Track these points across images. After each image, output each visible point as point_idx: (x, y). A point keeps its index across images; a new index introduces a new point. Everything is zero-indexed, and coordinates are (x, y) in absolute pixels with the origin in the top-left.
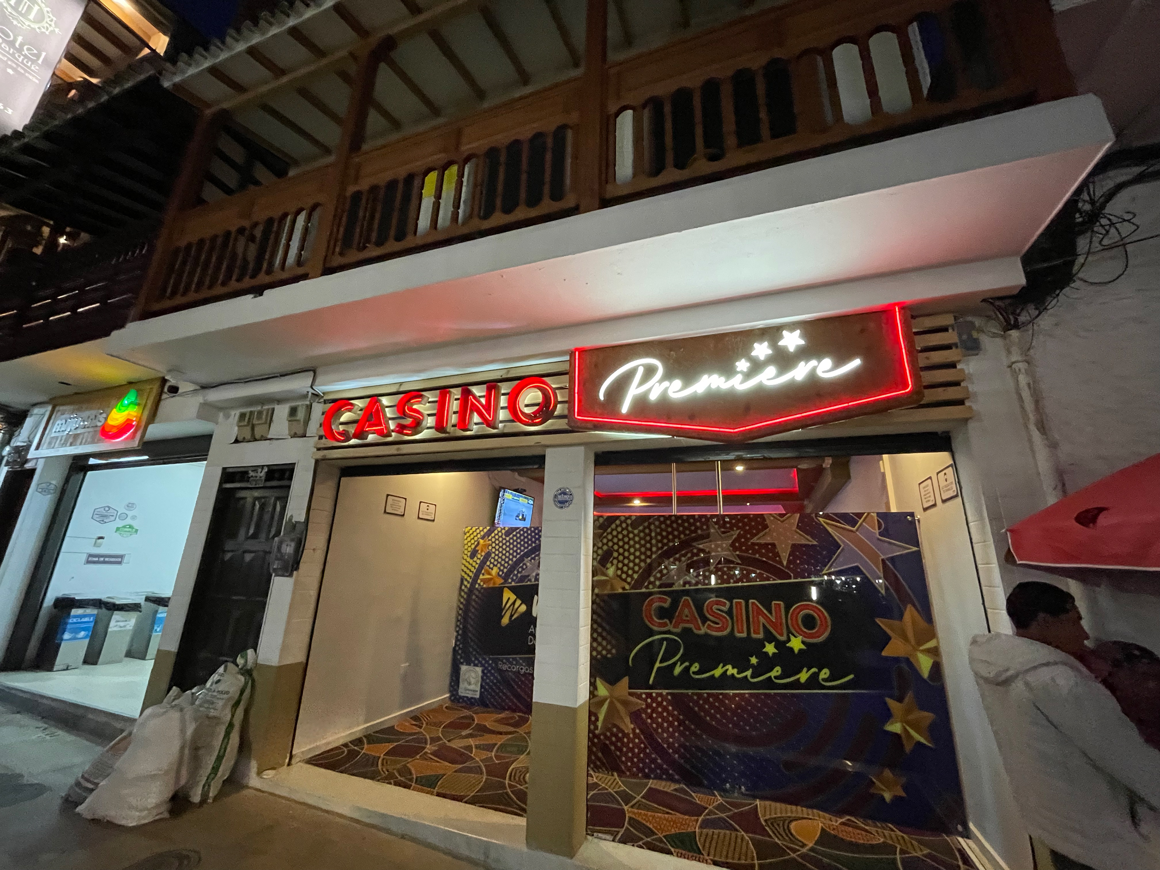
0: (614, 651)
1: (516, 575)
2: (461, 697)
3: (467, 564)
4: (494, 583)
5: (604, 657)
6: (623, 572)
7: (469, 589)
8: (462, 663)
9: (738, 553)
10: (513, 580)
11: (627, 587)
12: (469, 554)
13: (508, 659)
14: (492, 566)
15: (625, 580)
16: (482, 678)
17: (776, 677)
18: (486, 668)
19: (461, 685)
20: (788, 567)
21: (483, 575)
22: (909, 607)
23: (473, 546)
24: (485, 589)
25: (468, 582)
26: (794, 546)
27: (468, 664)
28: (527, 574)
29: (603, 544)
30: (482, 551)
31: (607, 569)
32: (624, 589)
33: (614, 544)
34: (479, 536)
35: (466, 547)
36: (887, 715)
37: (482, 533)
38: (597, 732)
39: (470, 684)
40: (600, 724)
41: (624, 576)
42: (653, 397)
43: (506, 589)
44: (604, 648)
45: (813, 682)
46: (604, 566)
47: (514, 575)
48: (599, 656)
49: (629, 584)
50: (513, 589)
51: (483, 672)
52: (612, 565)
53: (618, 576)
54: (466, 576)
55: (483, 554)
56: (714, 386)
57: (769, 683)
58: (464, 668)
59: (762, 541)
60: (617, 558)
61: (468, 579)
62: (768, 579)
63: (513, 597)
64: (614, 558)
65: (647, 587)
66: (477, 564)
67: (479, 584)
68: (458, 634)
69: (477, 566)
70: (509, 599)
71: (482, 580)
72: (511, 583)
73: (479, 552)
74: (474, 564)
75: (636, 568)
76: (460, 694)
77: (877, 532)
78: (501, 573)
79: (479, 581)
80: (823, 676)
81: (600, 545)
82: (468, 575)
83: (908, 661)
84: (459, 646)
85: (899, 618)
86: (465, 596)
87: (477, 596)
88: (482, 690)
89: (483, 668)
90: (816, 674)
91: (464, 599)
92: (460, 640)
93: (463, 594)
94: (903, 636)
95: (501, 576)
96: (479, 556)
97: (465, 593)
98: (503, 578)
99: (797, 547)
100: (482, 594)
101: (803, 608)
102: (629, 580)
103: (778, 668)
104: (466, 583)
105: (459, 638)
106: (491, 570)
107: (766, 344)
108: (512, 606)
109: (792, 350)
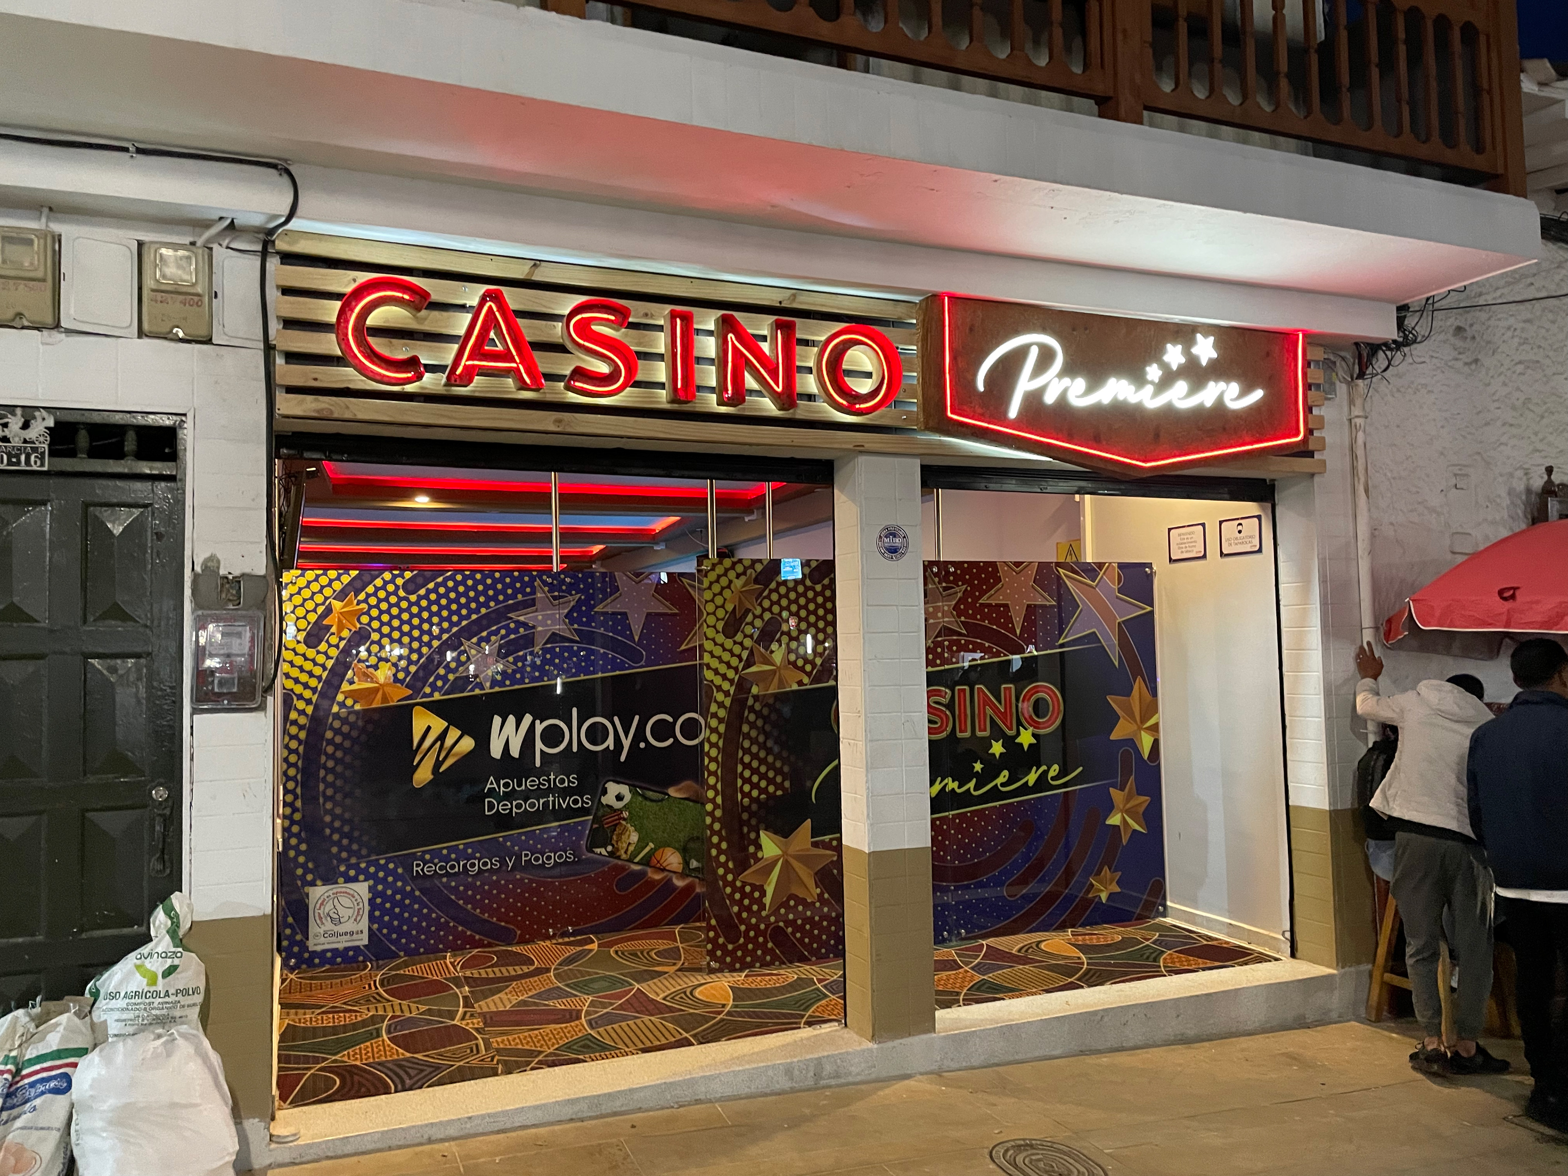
0: (787, 784)
1: (444, 679)
2: (314, 954)
3: (299, 660)
4: (385, 699)
5: (772, 797)
6: (798, 656)
7: (313, 718)
8: (313, 884)
9: (963, 619)
10: (434, 688)
11: (806, 680)
12: (302, 636)
13: (436, 854)
14: (373, 660)
15: (802, 669)
16: (372, 902)
17: (1003, 785)
18: (378, 881)
19: (314, 928)
20: (1021, 637)
21: (351, 682)
22: (1139, 678)
23: (312, 617)
24: (357, 713)
25: (308, 702)
26: (1029, 606)
27: (329, 880)
28: (471, 673)
29: (764, 610)
30: (341, 628)
31: (772, 652)
32: (800, 683)
33: (782, 609)
34: (328, 592)
35: (291, 619)
36: (1110, 808)
37: (337, 586)
38: (764, 913)
39: (337, 921)
40: (767, 900)
42: (1050, 398)
43: (417, 709)
44: (771, 781)
45: (1042, 783)
46: (766, 647)
47: (439, 677)
48: (763, 796)
49: (809, 674)
50: (435, 708)
51: (372, 889)
52: (781, 644)
53: (789, 663)
54: (298, 689)
55: (346, 634)
56: (1121, 398)
57: (995, 794)
58: (317, 893)
59: (993, 602)
60: (787, 633)
61: (307, 694)
62: (998, 654)
63: (438, 724)
64: (783, 633)
66: (329, 657)
67: (342, 704)
69: (330, 664)
70: (429, 728)
71: (348, 694)
72: (431, 695)
73: (333, 630)
74: (321, 659)
76: (312, 948)
77: (1116, 588)
78: (401, 675)
79: (340, 697)
80: (1052, 773)
81: (758, 611)
82: (306, 686)
83: (1131, 743)
84: (296, 848)
85: (1127, 692)
86: (303, 735)
87: (337, 732)
88: (376, 926)
89: (371, 882)
90: (1045, 773)
91: (300, 742)
92: (297, 835)
93: (294, 730)
94: (1130, 714)
95: (402, 682)
96: (334, 640)
97: (301, 728)
98: (407, 686)
99: (1031, 609)
100: (352, 726)
101: (1036, 690)
102: (808, 668)
103: (1006, 773)
104: (301, 705)
105: (295, 829)
106: (371, 670)
107: (1179, 347)
108: (439, 743)
109: (1204, 362)
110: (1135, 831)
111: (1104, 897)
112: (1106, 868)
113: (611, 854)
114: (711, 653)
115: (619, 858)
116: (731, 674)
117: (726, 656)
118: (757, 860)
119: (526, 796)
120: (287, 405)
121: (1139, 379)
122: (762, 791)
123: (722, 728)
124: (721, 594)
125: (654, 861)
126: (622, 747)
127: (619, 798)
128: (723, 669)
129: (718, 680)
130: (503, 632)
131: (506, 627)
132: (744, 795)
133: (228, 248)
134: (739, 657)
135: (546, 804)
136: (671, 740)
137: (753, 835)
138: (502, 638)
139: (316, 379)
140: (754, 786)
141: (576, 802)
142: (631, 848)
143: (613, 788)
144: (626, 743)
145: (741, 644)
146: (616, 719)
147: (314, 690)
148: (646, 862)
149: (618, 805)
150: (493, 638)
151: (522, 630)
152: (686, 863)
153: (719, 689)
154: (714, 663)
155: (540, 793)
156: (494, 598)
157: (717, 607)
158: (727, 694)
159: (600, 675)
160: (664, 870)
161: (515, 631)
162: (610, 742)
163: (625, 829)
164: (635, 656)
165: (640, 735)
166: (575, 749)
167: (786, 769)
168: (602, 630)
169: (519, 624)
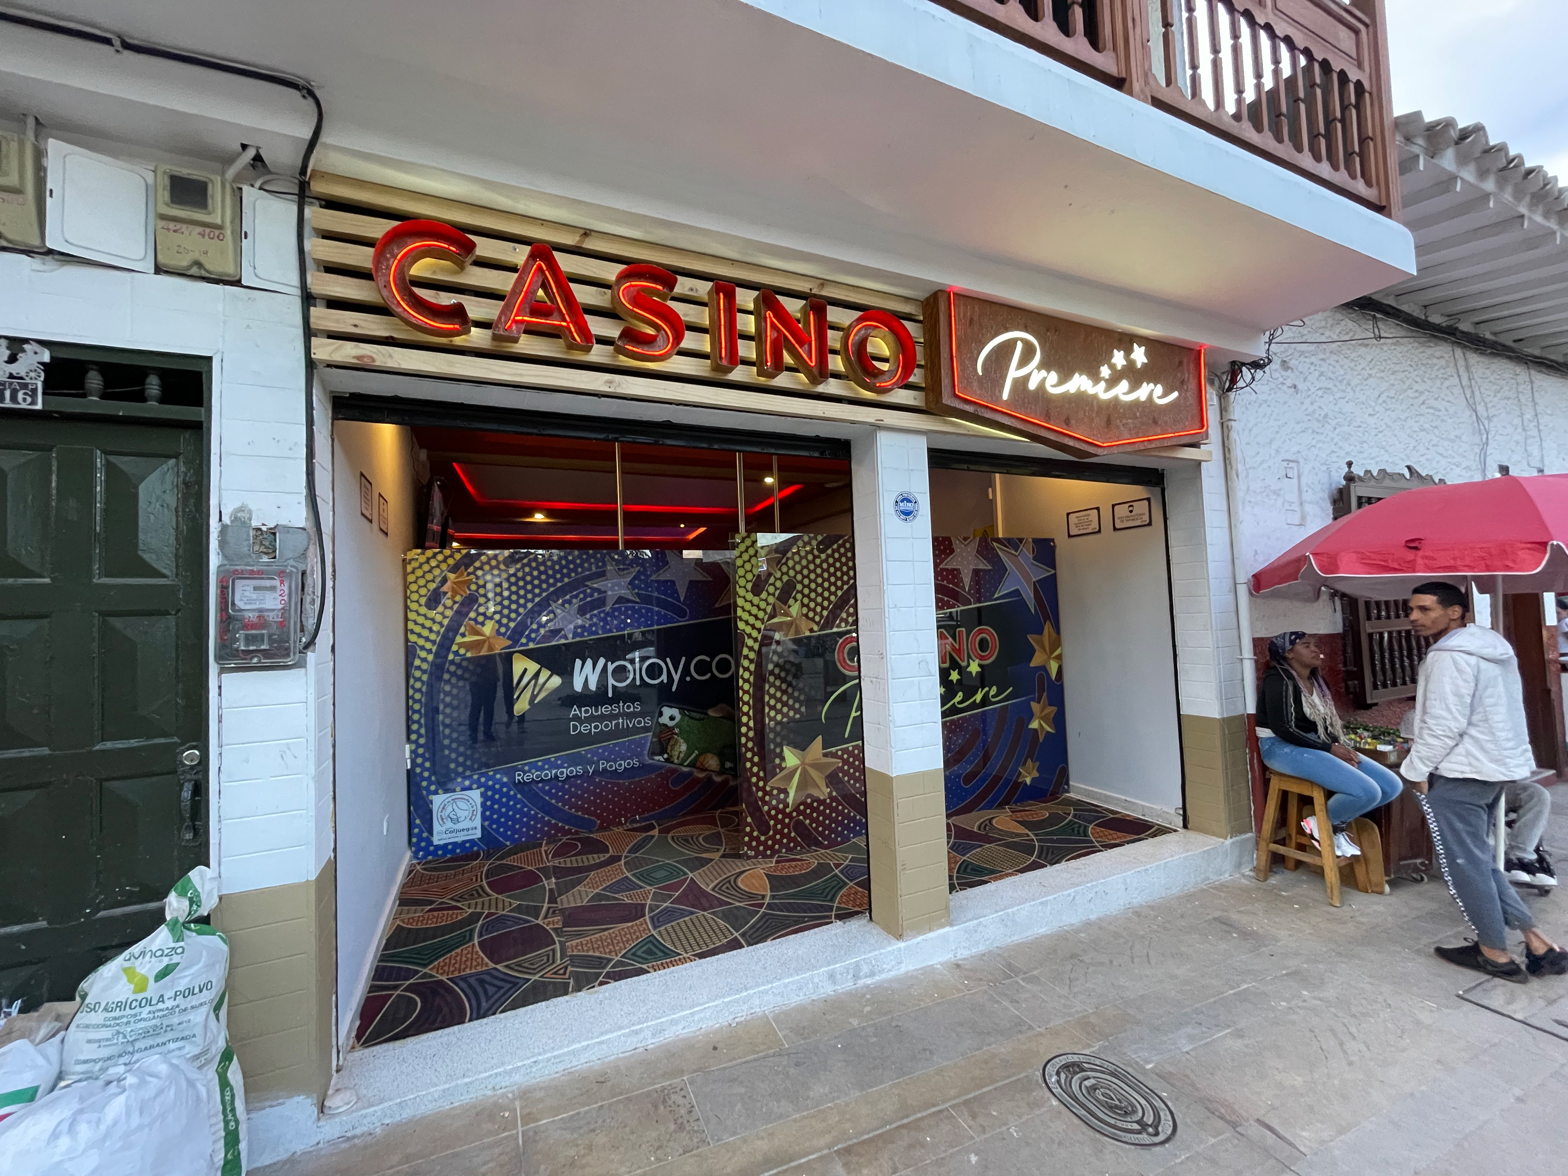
0: (803, 709)
1: (536, 631)
2: (438, 847)
3: (421, 620)
4: (491, 648)
5: (792, 720)
6: (809, 609)
7: (433, 664)
8: (436, 793)
10: (529, 639)
11: (816, 628)
12: (423, 601)
13: (533, 765)
14: (481, 619)
15: (813, 620)
16: (483, 805)
17: (959, 703)
18: (488, 788)
19: (436, 827)
20: (969, 593)
23: (432, 586)
24: (468, 659)
25: (429, 651)
26: (973, 571)
27: (448, 789)
28: (557, 627)
29: (783, 574)
30: (454, 594)
31: (790, 606)
32: (811, 630)
33: (797, 573)
34: (443, 566)
35: (414, 587)
36: (1031, 716)
37: (451, 561)
38: (788, 810)
39: (457, 821)
40: (790, 800)
41: (811, 614)
42: (1032, 385)
43: (516, 655)
44: (791, 708)
45: (985, 701)
46: (785, 602)
47: (532, 631)
48: (785, 720)
49: (818, 623)
50: (529, 654)
51: (483, 795)
52: (796, 600)
53: (803, 615)
54: (421, 642)
55: (458, 598)
56: (1082, 389)
58: (439, 799)
59: (949, 567)
60: (801, 592)
61: (428, 646)
62: (953, 606)
63: (533, 667)
64: (798, 592)
65: (839, 626)
66: (445, 617)
67: (456, 653)
68: (419, 746)
69: (446, 622)
70: (525, 670)
71: (461, 645)
72: (527, 644)
73: (449, 595)
74: (439, 618)
75: (826, 603)
76: (436, 842)
77: (1031, 556)
78: (503, 630)
79: (455, 648)
80: (992, 693)
81: (778, 575)
82: (427, 639)
83: (1044, 669)
84: (421, 765)
85: (1040, 632)
86: (425, 678)
87: (454, 674)
88: (486, 823)
89: (482, 789)
90: (988, 692)
91: (423, 682)
92: (422, 756)
93: (417, 674)
94: (1043, 647)
95: (504, 635)
96: (449, 603)
97: (424, 672)
98: (509, 638)
99: (976, 572)
100: (466, 669)
101: (981, 632)
102: (817, 618)
103: (960, 694)
104: (423, 654)
105: (421, 751)
106: (479, 626)
107: (1122, 352)
108: (533, 682)
109: (1139, 365)
110: (1048, 732)
111: (1028, 781)
112: (1029, 760)
113: (667, 760)
114: (742, 608)
115: (672, 762)
116: (758, 624)
117: (754, 611)
118: (782, 769)
119: (602, 718)
120: (323, 350)
121: (1096, 378)
122: (785, 715)
123: (752, 667)
124: (749, 561)
125: (698, 764)
126: (673, 681)
127: (672, 718)
128: (752, 620)
129: (748, 630)
130: (582, 596)
131: (584, 592)
132: (771, 719)
133: (260, 188)
134: (764, 610)
135: (617, 725)
136: (709, 675)
137: (778, 750)
138: (581, 600)
139: (355, 326)
140: (779, 712)
141: (640, 722)
142: (682, 755)
143: (667, 712)
144: (676, 678)
145: (766, 600)
146: (668, 660)
147: (434, 642)
148: (692, 765)
149: (671, 724)
150: (574, 601)
151: (596, 595)
152: (722, 765)
153: (750, 636)
154: (745, 616)
155: (612, 717)
156: (575, 570)
157: (746, 572)
158: (755, 640)
159: (656, 627)
160: (706, 770)
161: (591, 595)
162: (664, 677)
163: (677, 741)
164: (682, 614)
165: (686, 672)
166: (638, 683)
167: (802, 698)
168: (656, 594)
169: (595, 590)
